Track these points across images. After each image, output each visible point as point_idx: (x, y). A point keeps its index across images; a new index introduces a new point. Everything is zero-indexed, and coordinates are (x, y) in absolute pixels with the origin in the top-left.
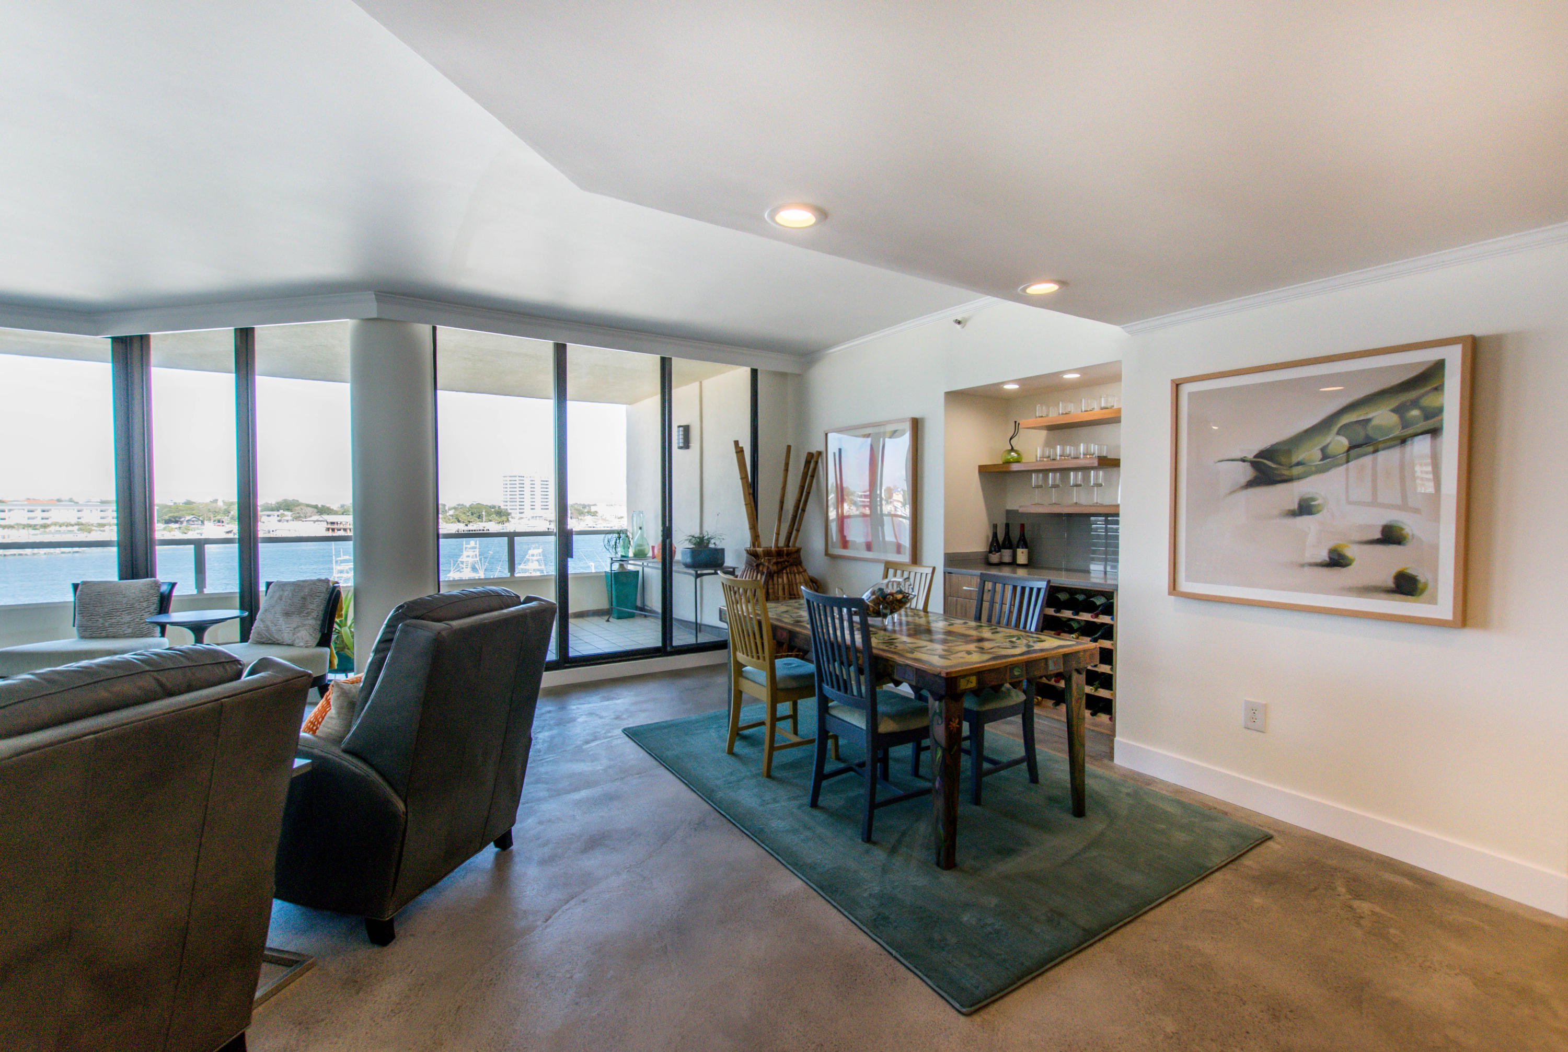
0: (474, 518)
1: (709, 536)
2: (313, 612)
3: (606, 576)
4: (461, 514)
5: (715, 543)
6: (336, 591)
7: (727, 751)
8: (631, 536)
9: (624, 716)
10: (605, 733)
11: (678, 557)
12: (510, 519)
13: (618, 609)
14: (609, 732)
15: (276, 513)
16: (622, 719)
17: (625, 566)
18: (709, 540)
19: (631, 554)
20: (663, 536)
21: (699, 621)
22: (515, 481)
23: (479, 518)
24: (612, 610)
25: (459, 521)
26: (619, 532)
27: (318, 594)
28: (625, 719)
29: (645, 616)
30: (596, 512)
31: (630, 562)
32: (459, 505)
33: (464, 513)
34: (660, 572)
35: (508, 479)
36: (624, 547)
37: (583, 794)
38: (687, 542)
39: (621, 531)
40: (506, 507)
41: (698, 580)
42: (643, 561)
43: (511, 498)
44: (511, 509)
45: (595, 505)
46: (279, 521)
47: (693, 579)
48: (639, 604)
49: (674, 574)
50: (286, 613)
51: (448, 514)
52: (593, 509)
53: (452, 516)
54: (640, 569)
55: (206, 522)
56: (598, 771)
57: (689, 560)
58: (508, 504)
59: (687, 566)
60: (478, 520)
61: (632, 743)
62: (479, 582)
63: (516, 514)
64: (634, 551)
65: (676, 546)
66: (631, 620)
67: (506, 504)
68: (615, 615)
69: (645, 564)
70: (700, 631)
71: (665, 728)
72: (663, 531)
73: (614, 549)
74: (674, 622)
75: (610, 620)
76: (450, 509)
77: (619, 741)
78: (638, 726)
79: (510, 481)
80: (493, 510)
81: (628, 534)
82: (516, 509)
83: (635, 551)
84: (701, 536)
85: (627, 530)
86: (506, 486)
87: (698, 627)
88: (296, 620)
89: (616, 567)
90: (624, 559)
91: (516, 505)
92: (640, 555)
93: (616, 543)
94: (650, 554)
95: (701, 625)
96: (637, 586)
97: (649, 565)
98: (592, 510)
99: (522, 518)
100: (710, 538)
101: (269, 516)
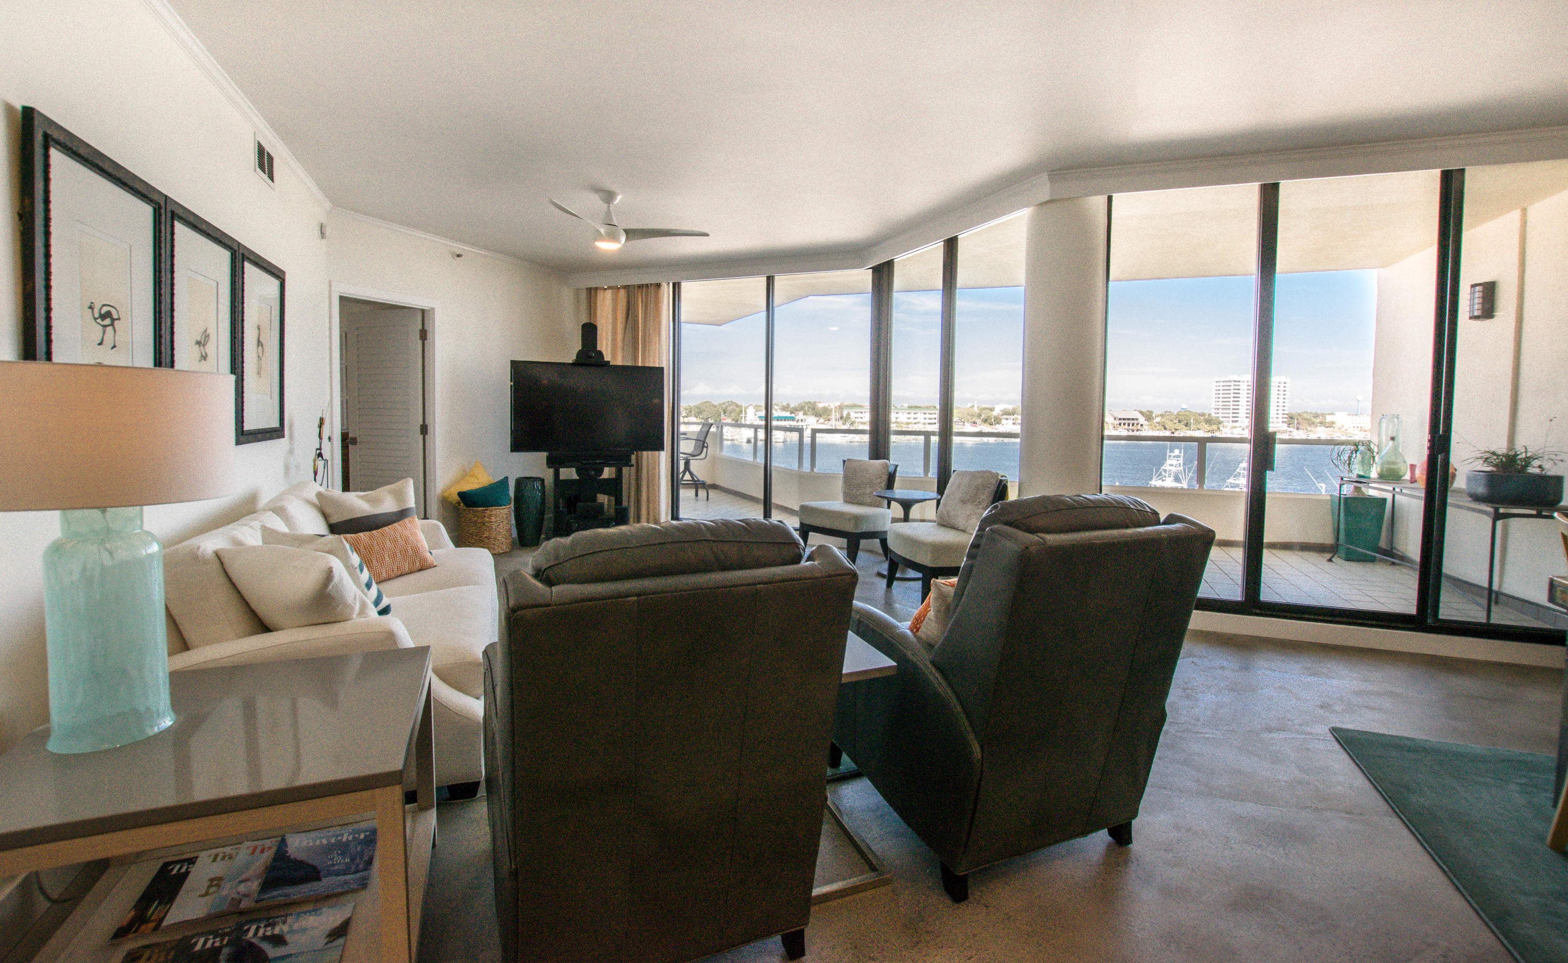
0: (1181, 426)
1: (1529, 455)
2: (983, 502)
3: (1332, 501)
4: (1167, 422)
5: (1540, 467)
6: (1003, 484)
7: (1549, 839)
8: (1376, 450)
9: (1337, 708)
10: (1300, 725)
11: (1460, 482)
12: (1221, 428)
13: (1348, 549)
14: (1307, 725)
15: (1012, 417)
16: (1333, 712)
17: (1363, 489)
18: (1528, 461)
19: (1374, 474)
20: (1432, 448)
21: (1495, 587)
22: (1230, 386)
23: (1186, 426)
24: (1337, 547)
25: (1165, 429)
26: (1356, 444)
27: (989, 486)
28: (1337, 712)
29: (1393, 564)
30: (1333, 423)
31: (1370, 485)
32: (1165, 412)
33: (1171, 420)
34: (1422, 503)
35: (1221, 384)
36: (1363, 462)
37: (1249, 808)
38: (1481, 462)
39: (1359, 442)
40: (1217, 415)
41: (1499, 524)
42: (1394, 486)
43: (1223, 405)
44: (1222, 417)
45: (1332, 414)
46: (1014, 424)
47: (1488, 521)
48: (1383, 543)
49: (1449, 510)
50: (963, 501)
51: (1154, 421)
52: (1329, 419)
53: (1158, 423)
54: (1389, 496)
55: (966, 423)
56: (1279, 780)
57: (1481, 490)
58: (1220, 411)
59: (1476, 498)
60: (1186, 428)
61: (1344, 756)
62: (1182, 492)
63: (1228, 422)
64: (1379, 470)
65: (1456, 466)
66: (1369, 566)
67: (1217, 411)
68: (1343, 556)
69: (1397, 490)
70: (1497, 603)
71: (1409, 750)
72: (1432, 441)
73: (1346, 466)
74: (1443, 580)
75: (1333, 559)
76: (1156, 417)
77: (1320, 746)
78: (1358, 731)
79: (1223, 386)
80: (1202, 418)
81: (1372, 446)
82: (1229, 417)
83: (1382, 470)
84: (1511, 453)
85: (1370, 442)
86: (1219, 392)
87: (1492, 596)
88: (969, 508)
89: (1348, 490)
90: (1362, 479)
91: (1229, 413)
92: (1390, 476)
93: (1350, 458)
94: (1407, 477)
95: (1498, 594)
96: (1382, 519)
97: (1404, 491)
98: (1327, 421)
99: (1235, 427)
100: (1529, 458)
101: (1007, 419)
